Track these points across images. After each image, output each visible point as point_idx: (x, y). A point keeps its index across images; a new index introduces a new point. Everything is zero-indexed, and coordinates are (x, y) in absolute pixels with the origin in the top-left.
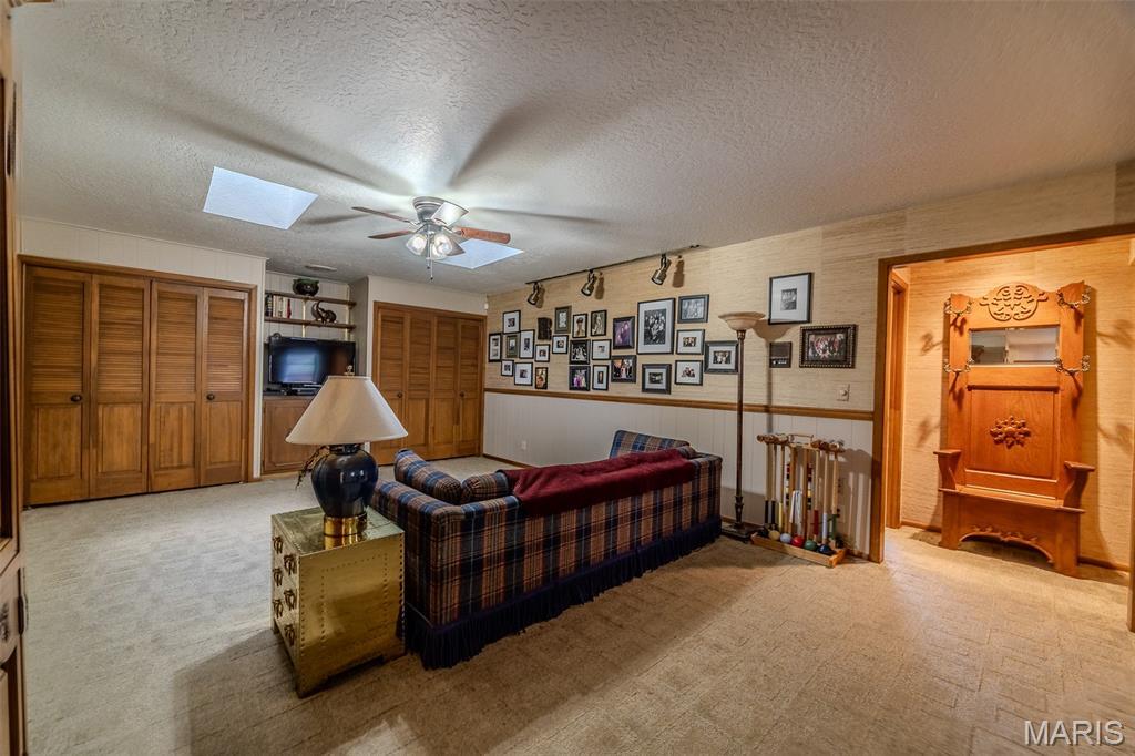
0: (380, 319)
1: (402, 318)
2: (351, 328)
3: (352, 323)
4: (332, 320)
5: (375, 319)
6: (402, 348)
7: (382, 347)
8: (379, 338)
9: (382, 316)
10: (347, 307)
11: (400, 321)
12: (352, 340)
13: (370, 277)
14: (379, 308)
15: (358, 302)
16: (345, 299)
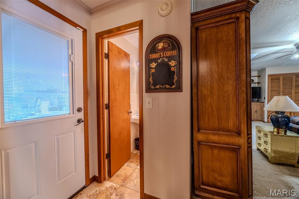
0: (270, 79)
1: (279, 78)
2: (258, 83)
3: (259, 82)
4: (253, 82)
5: (268, 80)
6: (279, 87)
7: (271, 87)
8: (270, 85)
9: (271, 78)
10: (257, 78)
11: (279, 79)
12: (259, 86)
13: (266, 68)
14: (270, 76)
15: (261, 75)
16: (256, 75)
